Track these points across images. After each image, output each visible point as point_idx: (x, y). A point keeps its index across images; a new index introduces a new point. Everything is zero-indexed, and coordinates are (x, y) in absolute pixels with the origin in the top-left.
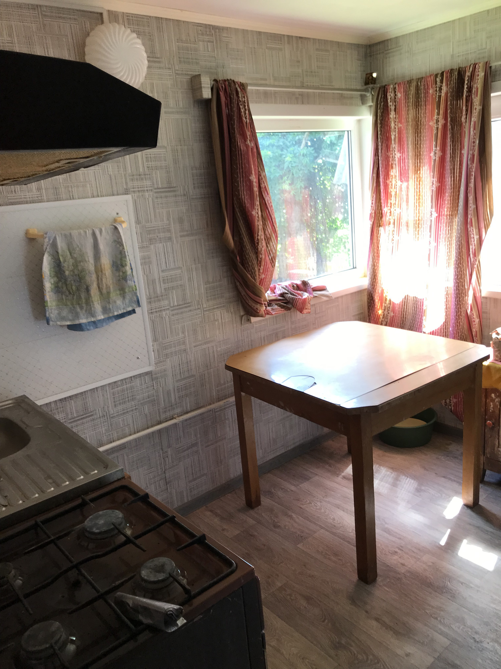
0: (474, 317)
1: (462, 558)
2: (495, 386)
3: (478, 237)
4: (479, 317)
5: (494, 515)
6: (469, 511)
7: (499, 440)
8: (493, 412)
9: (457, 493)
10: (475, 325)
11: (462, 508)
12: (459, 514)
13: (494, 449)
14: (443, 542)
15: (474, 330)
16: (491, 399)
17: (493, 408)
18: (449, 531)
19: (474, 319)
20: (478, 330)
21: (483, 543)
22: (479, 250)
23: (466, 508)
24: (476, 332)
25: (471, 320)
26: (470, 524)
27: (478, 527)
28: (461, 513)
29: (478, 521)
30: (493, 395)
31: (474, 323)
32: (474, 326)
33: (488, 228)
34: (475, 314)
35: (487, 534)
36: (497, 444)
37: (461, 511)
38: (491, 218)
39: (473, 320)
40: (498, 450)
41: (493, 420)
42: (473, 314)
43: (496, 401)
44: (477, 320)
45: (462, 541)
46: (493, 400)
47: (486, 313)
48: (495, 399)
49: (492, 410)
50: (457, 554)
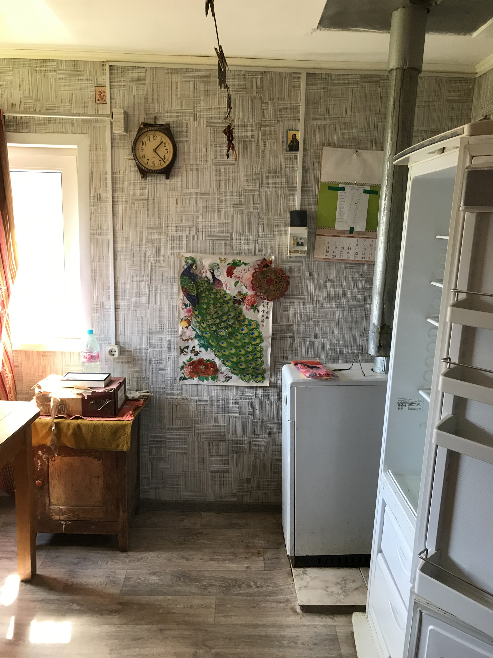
0: (7, 372)
1: (35, 643)
2: (42, 443)
3: (6, 288)
4: (12, 371)
5: (55, 579)
6: (28, 587)
7: (49, 498)
8: (41, 469)
9: (10, 571)
10: (8, 380)
11: (21, 586)
12: (20, 594)
13: (45, 509)
14: (10, 635)
15: (7, 386)
16: (38, 456)
17: (41, 465)
18: (13, 619)
19: (7, 375)
20: (11, 385)
21: (52, 615)
22: (8, 300)
23: (24, 584)
24: (10, 388)
25: (4, 377)
26: (34, 601)
27: (42, 601)
28: (21, 592)
29: (41, 594)
30: (40, 452)
31: (7, 379)
32: (7, 382)
33: (14, 278)
34: (7, 369)
35: (53, 603)
36: (48, 502)
37: (20, 590)
38: (17, 268)
39: (5, 376)
40: (49, 508)
41: (42, 478)
42: (5, 369)
43: (43, 457)
44: (10, 376)
45: (30, 624)
46: (40, 458)
47: (18, 367)
48: (42, 456)
49: (40, 468)
50: (29, 642)
